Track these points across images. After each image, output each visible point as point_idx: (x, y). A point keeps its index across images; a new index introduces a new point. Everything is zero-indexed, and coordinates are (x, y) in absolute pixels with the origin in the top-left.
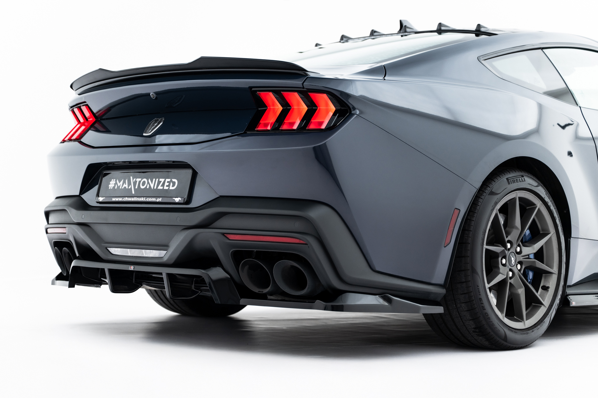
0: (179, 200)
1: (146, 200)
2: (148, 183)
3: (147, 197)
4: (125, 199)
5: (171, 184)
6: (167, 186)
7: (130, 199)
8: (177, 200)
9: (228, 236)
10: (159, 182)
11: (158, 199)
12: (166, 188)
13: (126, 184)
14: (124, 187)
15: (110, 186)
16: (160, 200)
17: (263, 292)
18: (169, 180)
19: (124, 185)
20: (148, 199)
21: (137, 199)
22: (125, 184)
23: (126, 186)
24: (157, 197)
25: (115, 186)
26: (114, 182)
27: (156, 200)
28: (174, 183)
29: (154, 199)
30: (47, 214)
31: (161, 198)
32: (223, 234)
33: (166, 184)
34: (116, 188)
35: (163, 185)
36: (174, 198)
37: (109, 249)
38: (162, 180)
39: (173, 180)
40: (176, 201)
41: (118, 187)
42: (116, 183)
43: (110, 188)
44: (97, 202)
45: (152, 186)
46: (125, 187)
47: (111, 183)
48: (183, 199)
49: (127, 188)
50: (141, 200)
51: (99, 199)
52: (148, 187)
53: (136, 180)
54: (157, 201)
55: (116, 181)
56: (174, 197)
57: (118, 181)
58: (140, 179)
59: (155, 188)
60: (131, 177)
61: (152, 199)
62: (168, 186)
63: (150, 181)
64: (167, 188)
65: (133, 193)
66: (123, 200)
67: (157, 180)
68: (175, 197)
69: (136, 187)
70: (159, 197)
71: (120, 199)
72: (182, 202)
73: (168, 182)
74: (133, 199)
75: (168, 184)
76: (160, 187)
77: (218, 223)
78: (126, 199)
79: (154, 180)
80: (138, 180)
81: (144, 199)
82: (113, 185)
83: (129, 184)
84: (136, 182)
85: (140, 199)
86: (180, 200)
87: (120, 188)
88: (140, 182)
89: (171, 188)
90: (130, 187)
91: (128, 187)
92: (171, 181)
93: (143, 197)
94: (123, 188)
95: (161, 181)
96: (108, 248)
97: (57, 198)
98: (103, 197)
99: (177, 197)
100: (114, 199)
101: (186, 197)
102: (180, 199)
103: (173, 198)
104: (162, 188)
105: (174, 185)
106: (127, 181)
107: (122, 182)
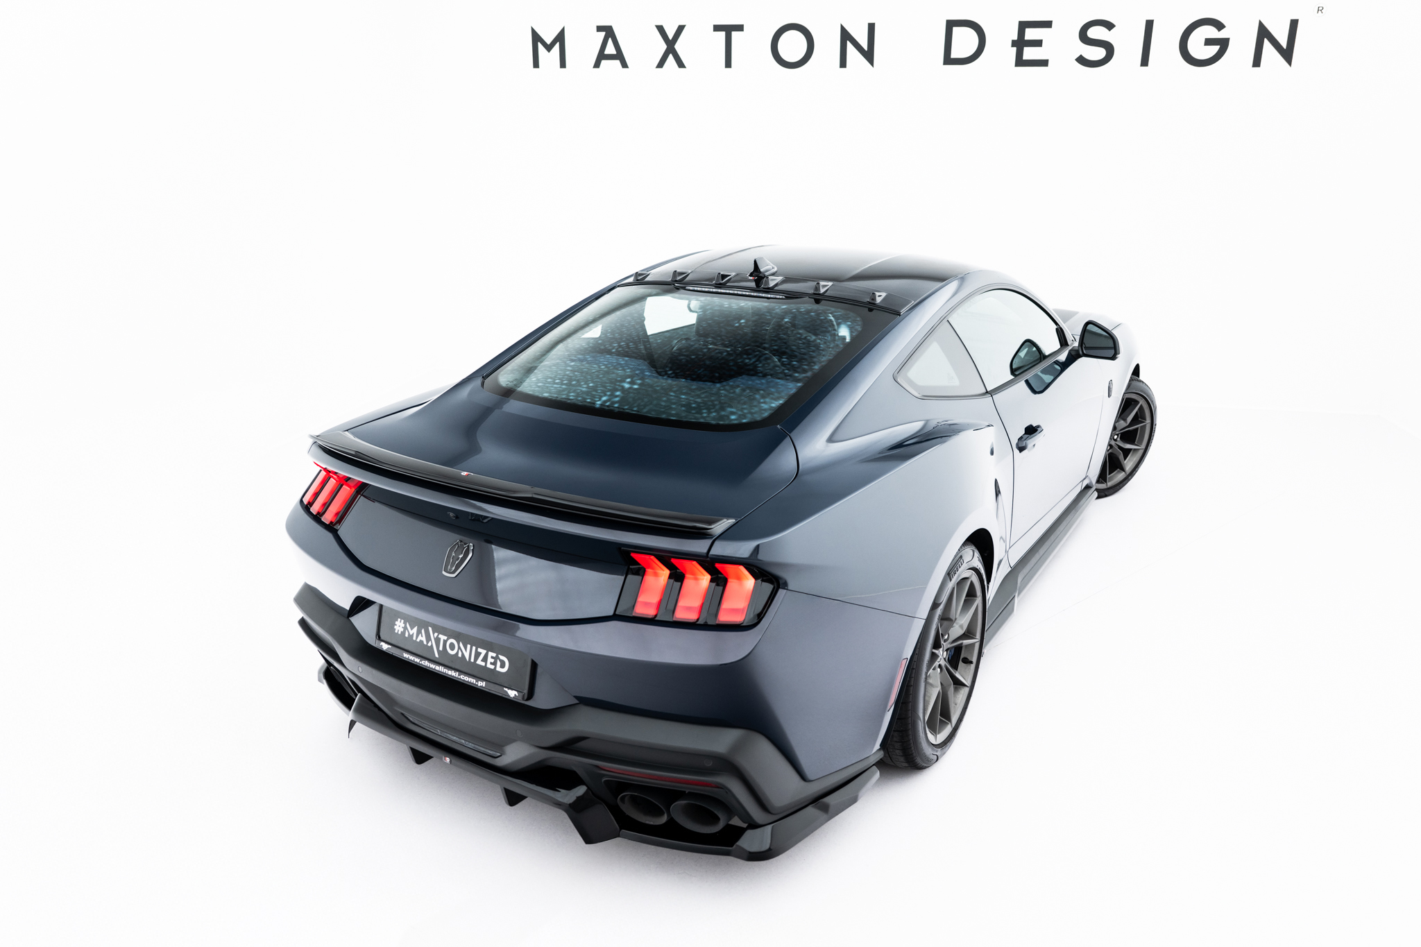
0: (516, 695)
1: (459, 677)
2: (459, 648)
3: (461, 672)
4: (425, 663)
5: (499, 663)
6: (491, 663)
7: (433, 666)
8: (512, 694)
10: (478, 654)
11: (479, 682)
12: (489, 666)
15: (396, 627)
16: (484, 685)
18: (494, 655)
20: (463, 677)
21: (445, 670)
22: (420, 634)
23: (422, 638)
24: (479, 678)
26: (403, 625)
27: (477, 683)
28: (503, 662)
29: (472, 680)
31: (484, 682)
33: (490, 660)
34: (407, 635)
35: (485, 659)
38: (483, 652)
39: (502, 657)
40: (510, 694)
41: (411, 636)
42: (405, 628)
43: (396, 631)
45: (467, 655)
46: (421, 641)
47: (396, 623)
48: (521, 694)
49: (425, 643)
50: (451, 673)
51: (381, 644)
52: (460, 655)
53: (439, 636)
54: (479, 685)
55: (405, 623)
56: (506, 687)
57: (408, 626)
58: (445, 637)
59: (472, 660)
60: (430, 629)
61: (470, 679)
62: (494, 664)
63: (461, 645)
65: (437, 655)
66: (421, 662)
67: (474, 647)
68: (509, 688)
69: (441, 649)
70: (482, 680)
71: (417, 660)
72: (521, 699)
73: (492, 657)
74: (438, 668)
75: (493, 661)
76: (480, 662)
78: (427, 663)
79: (469, 646)
80: (442, 637)
81: (456, 674)
82: (402, 630)
83: (428, 639)
85: (450, 671)
87: (414, 639)
88: (445, 642)
89: (499, 669)
90: (430, 644)
91: (427, 642)
92: (497, 657)
93: (456, 670)
95: (480, 653)
96: (405, 714)
98: (388, 644)
99: (512, 689)
100: (406, 656)
101: (526, 691)
102: (516, 693)
103: (505, 689)
104: (483, 664)
105: (503, 666)
106: (423, 631)
107: (415, 630)
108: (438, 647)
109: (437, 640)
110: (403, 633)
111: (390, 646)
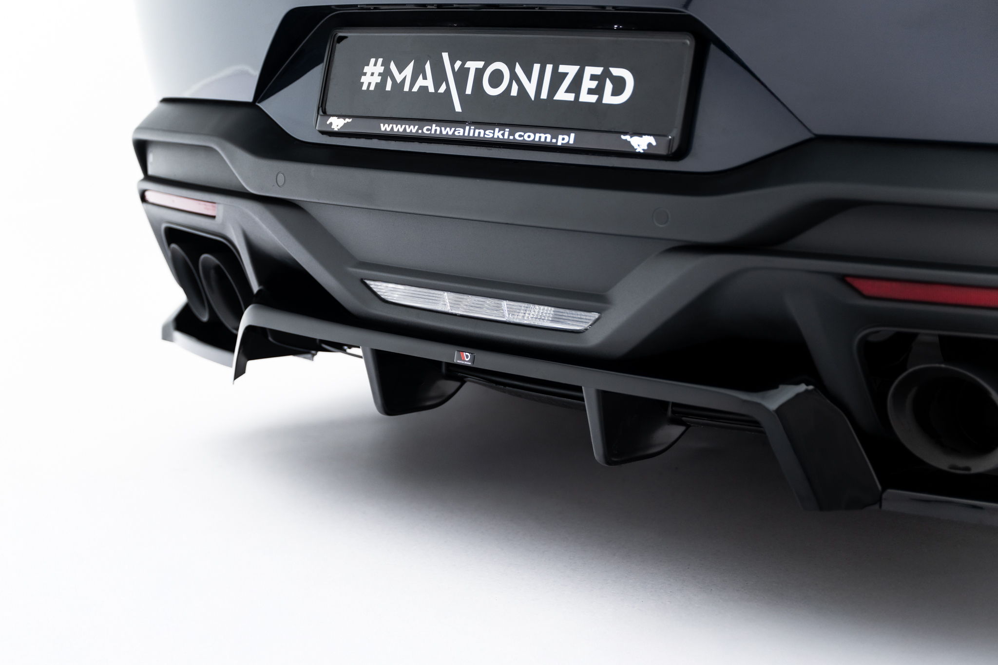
0: (650, 145)
1: (511, 137)
2: (514, 77)
3: (515, 126)
4: (428, 130)
5: (609, 86)
6: (591, 92)
7: (448, 131)
8: (641, 143)
9: (858, 284)
10: (558, 79)
11: (560, 137)
12: (585, 97)
13: (425, 78)
14: (421, 87)
15: (364, 79)
16: (571, 142)
17: (968, 469)
18: (598, 71)
19: (420, 82)
20: (520, 136)
21: (477, 131)
22: (421, 76)
24: (556, 129)
25: (383, 83)
26: (381, 69)
27: (554, 141)
28: (619, 86)
29: (543, 136)
30: (141, 148)
31: (573, 135)
32: (843, 278)
33: (588, 84)
34: (389, 88)
36: (627, 137)
37: (374, 285)
38: (571, 70)
39: (616, 72)
40: (636, 146)
41: (398, 87)
42: (386, 74)
43: (364, 88)
44: (323, 133)
45: (531, 88)
46: (424, 89)
47: (366, 69)
48: (664, 141)
49: (432, 89)
50: (491, 135)
51: (328, 123)
52: (514, 92)
53: (466, 66)
54: (559, 144)
55: (386, 64)
56: (625, 134)
57: (393, 67)
58: (480, 64)
59: (544, 95)
60: (445, 56)
61: (538, 135)
62: (598, 91)
63: (519, 70)
64: (593, 99)
65: (458, 108)
66: (420, 131)
67: (549, 68)
69: (469, 91)
70: (567, 130)
71: (412, 129)
72: (663, 151)
73: (593, 77)
74: (460, 132)
75: (594, 84)
76: (562, 95)
77: (815, 237)
78: (435, 130)
79: (537, 67)
80: (473, 66)
81: (503, 135)
82: (378, 79)
83: (439, 77)
84: (464, 72)
85: (487, 132)
86: (654, 143)
87: (406, 88)
88: (479, 73)
89: (609, 99)
90: (442, 89)
91: (437, 86)
92: (606, 74)
93: (502, 125)
94: (415, 89)
96: (368, 282)
97: (166, 101)
98: (344, 117)
99: (640, 135)
100: (385, 128)
101: (674, 134)
102: (651, 140)
103: (623, 137)
104: (571, 97)
105: (619, 88)
106: (428, 67)
107: (409, 70)
108: (461, 87)
109: (461, 76)
110: (381, 85)
111: (348, 120)
